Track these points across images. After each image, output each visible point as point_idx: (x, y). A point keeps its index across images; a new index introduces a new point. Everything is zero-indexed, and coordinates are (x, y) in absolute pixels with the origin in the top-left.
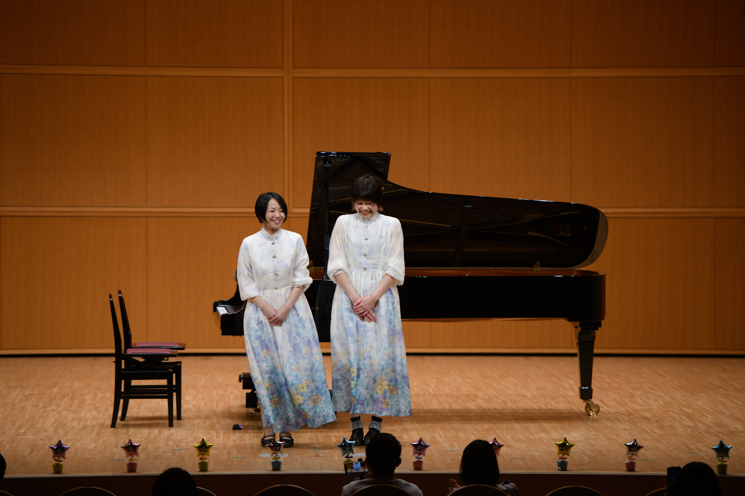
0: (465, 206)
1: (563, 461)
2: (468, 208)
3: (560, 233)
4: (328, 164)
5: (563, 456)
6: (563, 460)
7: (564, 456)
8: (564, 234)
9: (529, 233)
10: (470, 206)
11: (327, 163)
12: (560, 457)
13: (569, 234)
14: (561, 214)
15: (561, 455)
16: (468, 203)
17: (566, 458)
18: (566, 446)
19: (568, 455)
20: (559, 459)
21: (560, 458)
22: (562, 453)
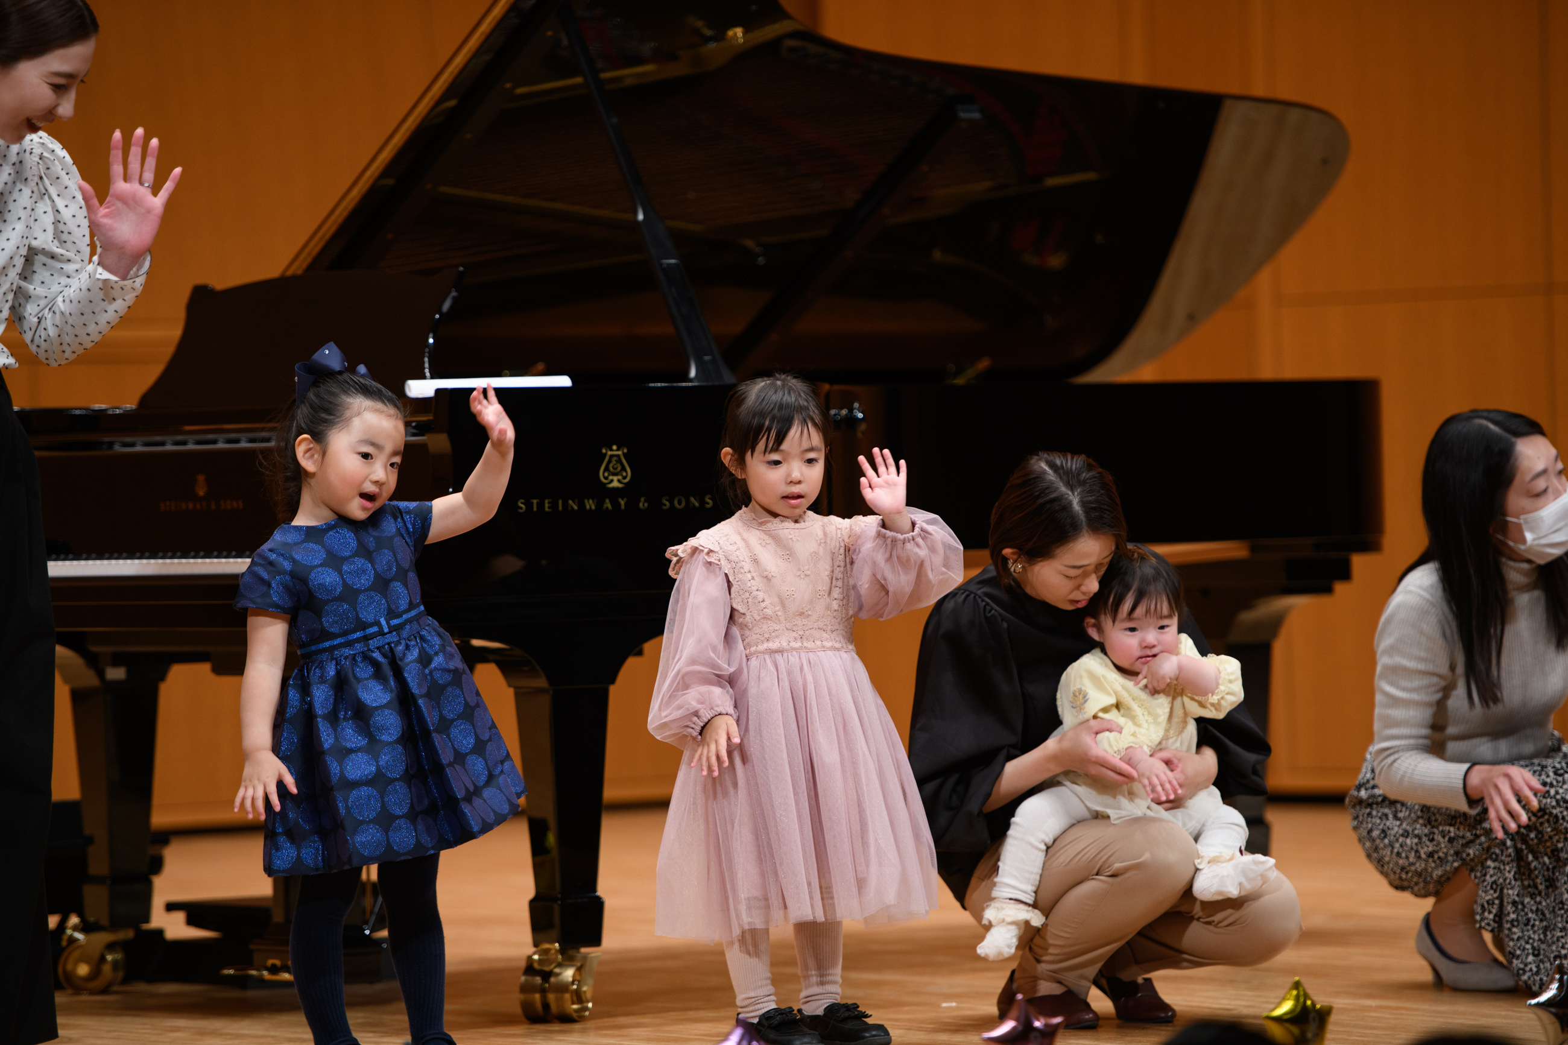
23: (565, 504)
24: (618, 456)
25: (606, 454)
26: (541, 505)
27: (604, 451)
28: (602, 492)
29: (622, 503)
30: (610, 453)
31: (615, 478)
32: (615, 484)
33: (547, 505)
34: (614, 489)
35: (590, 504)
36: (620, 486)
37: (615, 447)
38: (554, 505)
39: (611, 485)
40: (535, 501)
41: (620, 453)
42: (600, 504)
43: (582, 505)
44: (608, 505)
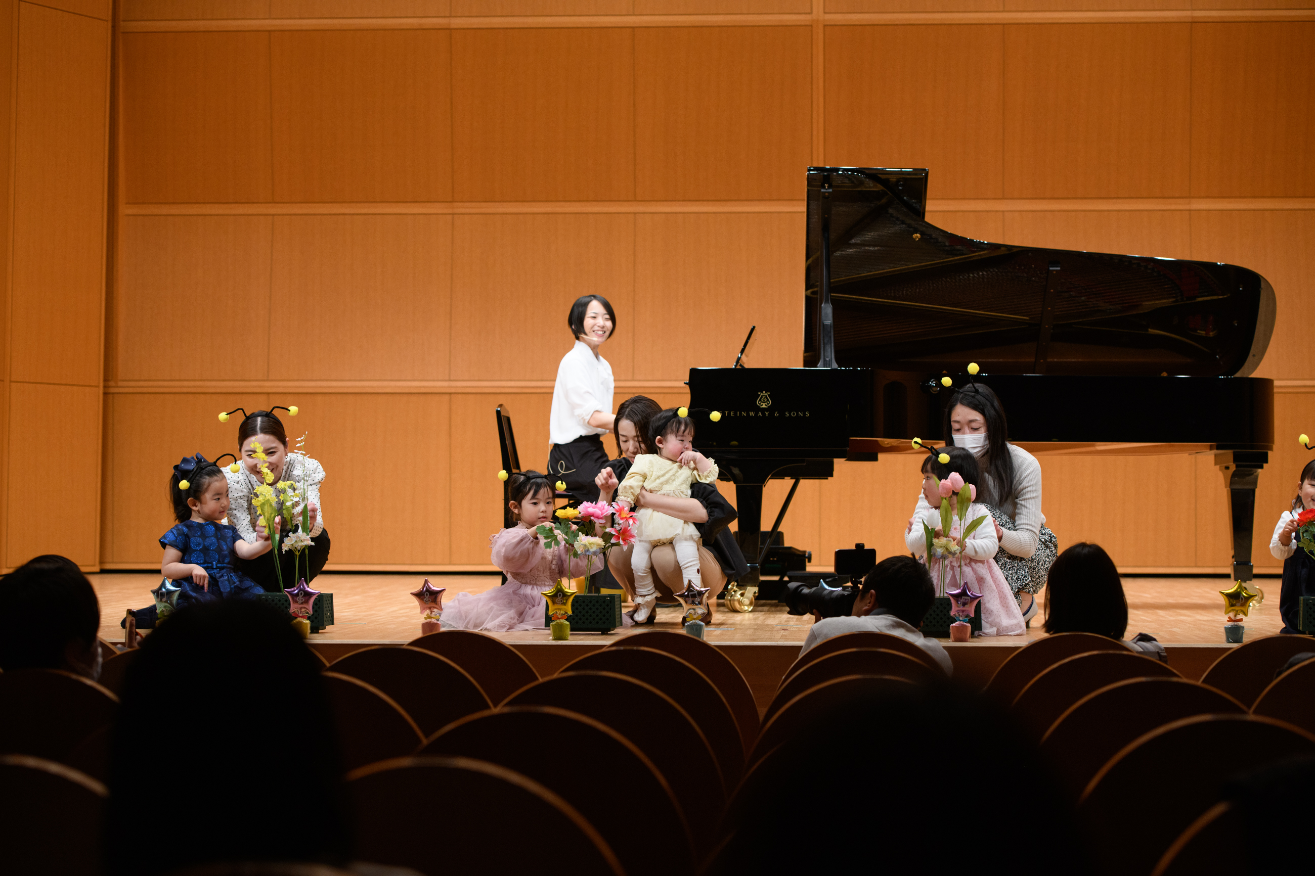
0: (1051, 269)
1: (1236, 625)
2: (1054, 272)
3: (1198, 331)
4: (827, 187)
5: (1235, 616)
6: (1236, 623)
7: (1238, 616)
8: (1204, 332)
9: (1150, 330)
10: (1059, 269)
11: (825, 187)
12: (1229, 618)
13: (1211, 333)
14: (1200, 299)
15: (1232, 615)
16: (1055, 264)
17: (1241, 620)
18: (1241, 596)
19: (1246, 614)
20: (1228, 621)
21: (1230, 620)
22: (1233, 610)
23: (740, 414)
24: (766, 395)
25: (760, 395)
26: (729, 414)
27: (759, 393)
28: (758, 409)
29: (767, 414)
30: (761, 394)
31: (764, 404)
32: (764, 406)
33: (732, 414)
34: (763, 408)
35: (752, 414)
36: (766, 407)
37: (764, 392)
38: (735, 414)
39: (762, 407)
40: (727, 412)
41: (767, 394)
42: (756, 414)
43: (748, 414)
44: (760, 414)
